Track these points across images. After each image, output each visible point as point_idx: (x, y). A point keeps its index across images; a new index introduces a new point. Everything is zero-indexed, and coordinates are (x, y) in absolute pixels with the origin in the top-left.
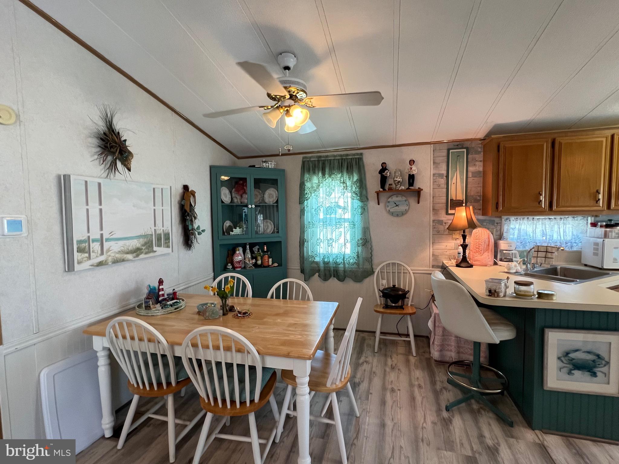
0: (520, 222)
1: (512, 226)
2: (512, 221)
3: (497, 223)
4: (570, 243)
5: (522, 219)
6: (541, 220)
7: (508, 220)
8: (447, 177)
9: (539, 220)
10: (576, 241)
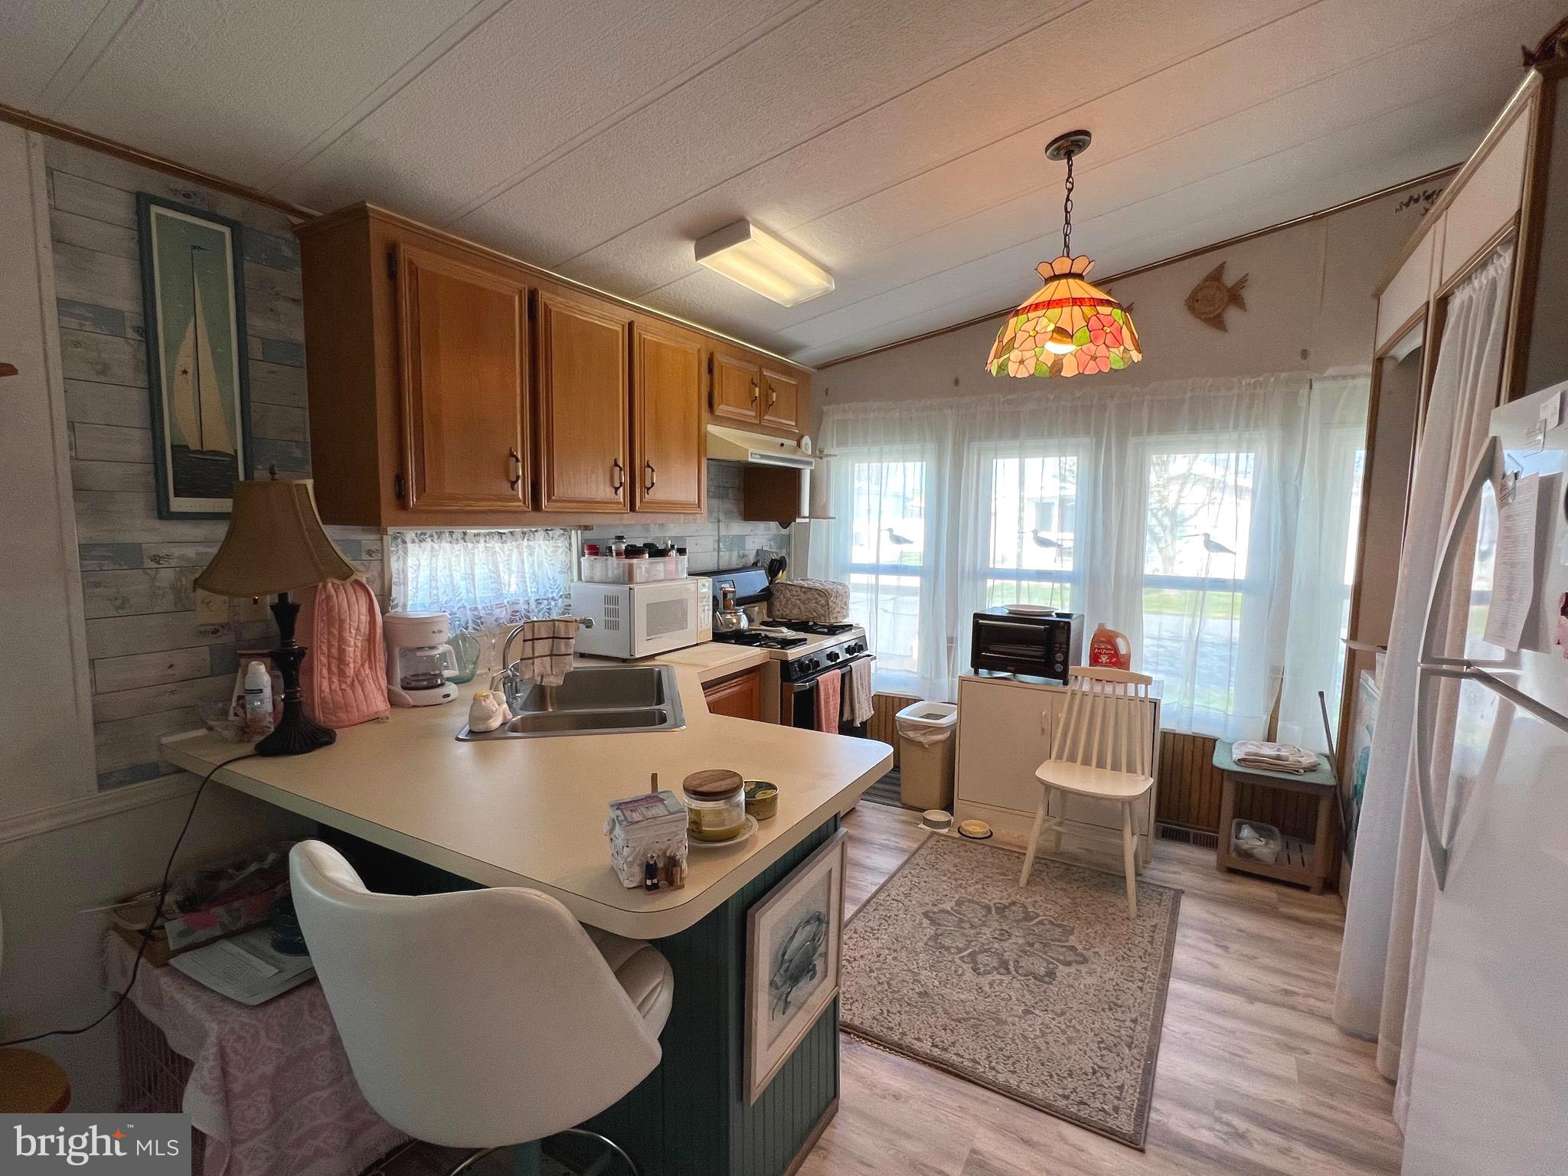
0: (432, 547)
1: (411, 561)
2: (410, 546)
3: (370, 553)
4: (546, 602)
5: (436, 537)
6: (482, 540)
7: (399, 540)
8: (147, 331)
9: (477, 538)
10: (555, 595)
